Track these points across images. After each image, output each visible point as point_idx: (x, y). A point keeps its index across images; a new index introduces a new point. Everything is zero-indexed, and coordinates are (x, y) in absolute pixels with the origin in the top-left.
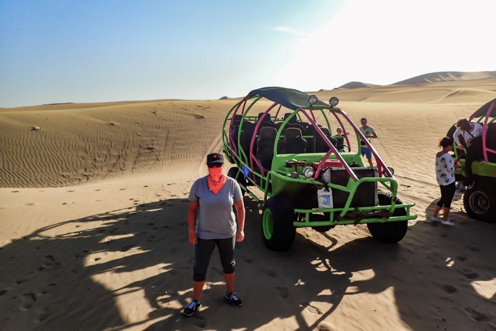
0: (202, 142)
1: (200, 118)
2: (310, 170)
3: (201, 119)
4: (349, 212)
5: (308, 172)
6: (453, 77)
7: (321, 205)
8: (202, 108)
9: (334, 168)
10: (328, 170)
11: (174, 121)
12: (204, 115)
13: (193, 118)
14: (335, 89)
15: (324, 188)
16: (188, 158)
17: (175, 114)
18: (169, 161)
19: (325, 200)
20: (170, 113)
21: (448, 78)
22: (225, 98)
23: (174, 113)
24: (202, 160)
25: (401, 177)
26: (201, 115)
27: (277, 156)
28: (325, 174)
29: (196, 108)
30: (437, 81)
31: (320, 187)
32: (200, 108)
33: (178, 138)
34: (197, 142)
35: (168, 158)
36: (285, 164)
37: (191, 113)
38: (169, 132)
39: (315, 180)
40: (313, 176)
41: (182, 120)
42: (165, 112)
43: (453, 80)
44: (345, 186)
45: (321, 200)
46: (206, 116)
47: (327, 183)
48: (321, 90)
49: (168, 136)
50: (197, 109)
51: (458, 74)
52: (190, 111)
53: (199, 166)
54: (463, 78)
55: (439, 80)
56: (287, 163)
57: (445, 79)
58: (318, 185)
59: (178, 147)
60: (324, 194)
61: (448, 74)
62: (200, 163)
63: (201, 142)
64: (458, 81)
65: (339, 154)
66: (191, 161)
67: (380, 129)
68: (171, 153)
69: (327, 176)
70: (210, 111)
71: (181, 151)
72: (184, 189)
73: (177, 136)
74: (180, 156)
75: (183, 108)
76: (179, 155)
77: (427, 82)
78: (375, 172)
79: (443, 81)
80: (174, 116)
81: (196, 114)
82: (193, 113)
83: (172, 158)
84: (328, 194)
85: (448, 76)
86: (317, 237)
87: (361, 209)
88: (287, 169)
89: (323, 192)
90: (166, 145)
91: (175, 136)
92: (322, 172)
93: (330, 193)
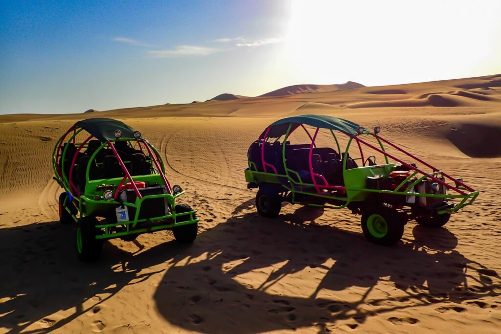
0: (48, 166)
1: (46, 140)
2: (110, 193)
3: (47, 142)
4: (138, 223)
5: (108, 195)
6: (310, 90)
7: (119, 220)
8: (49, 129)
9: (129, 190)
10: (124, 192)
11: (15, 145)
12: (51, 137)
13: (38, 140)
14: (208, 101)
15: (121, 207)
16: (31, 184)
17: (17, 137)
18: (8, 189)
19: (122, 215)
20: (10, 137)
21: (306, 91)
22: (91, 111)
23: (16, 135)
24: (46, 185)
25: (230, 187)
26: (47, 137)
27: (89, 182)
28: (122, 195)
29: (42, 129)
30: (297, 93)
31: (118, 206)
32: (47, 129)
33: (19, 163)
34: (42, 167)
35: (6, 186)
36: (96, 189)
37: (36, 135)
38: (8, 157)
39: (115, 200)
40: (112, 197)
41: (25, 144)
42: (5, 135)
43: (311, 92)
44: (134, 203)
45: (119, 216)
46: (53, 138)
47: (123, 202)
48: (194, 102)
49: (7, 162)
50: (43, 131)
51: (314, 87)
52: (34, 133)
53: (41, 192)
54: (318, 90)
55: (299, 92)
56: (97, 187)
57: (304, 91)
58: (116, 204)
59: (20, 173)
60: (120, 211)
61: (307, 87)
62: (44, 188)
63: (46, 166)
64: (315, 93)
65: (131, 177)
66: (34, 186)
67: (226, 144)
68: (11, 180)
69: (124, 196)
70: (59, 132)
71: (23, 177)
72: (17, 217)
73: (19, 162)
74: (21, 183)
75: (27, 130)
76: (19, 182)
77: (290, 94)
78: (164, 190)
79: (303, 93)
80: (15, 139)
81: (41, 136)
82: (39, 135)
83: (12, 185)
84: (123, 210)
85: (306, 89)
86: (130, 246)
87: (152, 219)
88: (96, 193)
89: (120, 209)
90: (5, 171)
91: (16, 161)
92: (120, 194)
93: (126, 209)
